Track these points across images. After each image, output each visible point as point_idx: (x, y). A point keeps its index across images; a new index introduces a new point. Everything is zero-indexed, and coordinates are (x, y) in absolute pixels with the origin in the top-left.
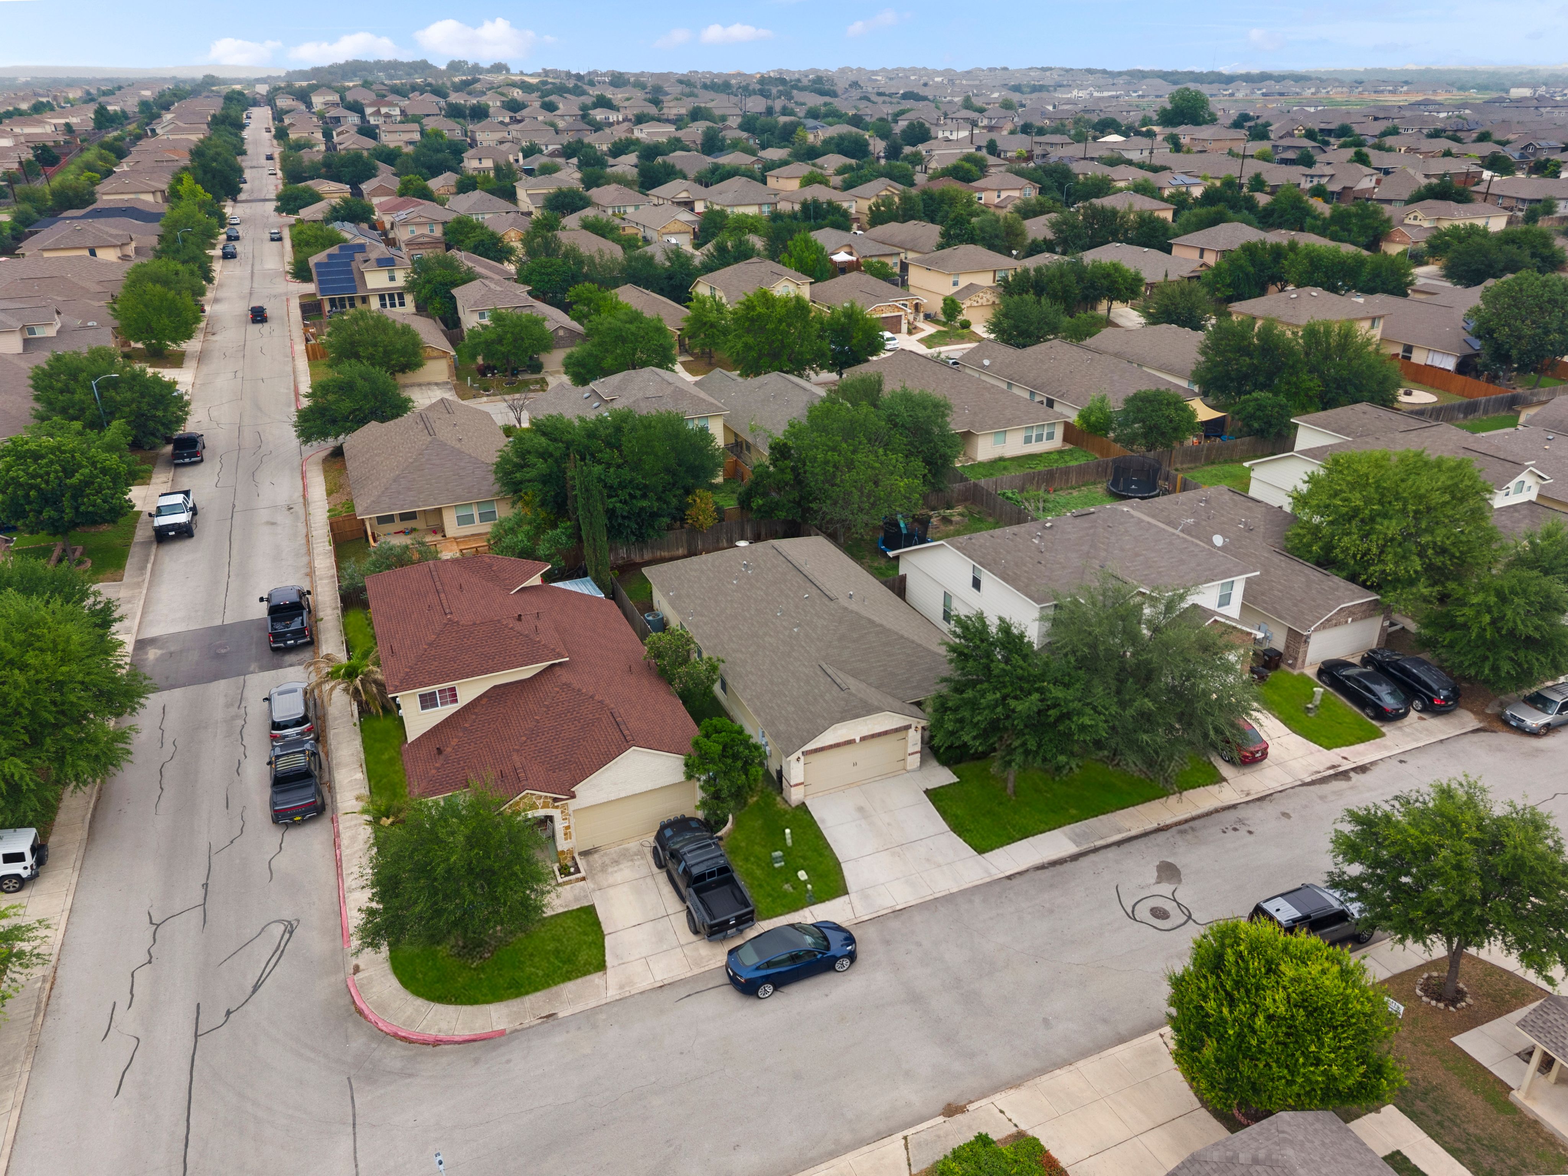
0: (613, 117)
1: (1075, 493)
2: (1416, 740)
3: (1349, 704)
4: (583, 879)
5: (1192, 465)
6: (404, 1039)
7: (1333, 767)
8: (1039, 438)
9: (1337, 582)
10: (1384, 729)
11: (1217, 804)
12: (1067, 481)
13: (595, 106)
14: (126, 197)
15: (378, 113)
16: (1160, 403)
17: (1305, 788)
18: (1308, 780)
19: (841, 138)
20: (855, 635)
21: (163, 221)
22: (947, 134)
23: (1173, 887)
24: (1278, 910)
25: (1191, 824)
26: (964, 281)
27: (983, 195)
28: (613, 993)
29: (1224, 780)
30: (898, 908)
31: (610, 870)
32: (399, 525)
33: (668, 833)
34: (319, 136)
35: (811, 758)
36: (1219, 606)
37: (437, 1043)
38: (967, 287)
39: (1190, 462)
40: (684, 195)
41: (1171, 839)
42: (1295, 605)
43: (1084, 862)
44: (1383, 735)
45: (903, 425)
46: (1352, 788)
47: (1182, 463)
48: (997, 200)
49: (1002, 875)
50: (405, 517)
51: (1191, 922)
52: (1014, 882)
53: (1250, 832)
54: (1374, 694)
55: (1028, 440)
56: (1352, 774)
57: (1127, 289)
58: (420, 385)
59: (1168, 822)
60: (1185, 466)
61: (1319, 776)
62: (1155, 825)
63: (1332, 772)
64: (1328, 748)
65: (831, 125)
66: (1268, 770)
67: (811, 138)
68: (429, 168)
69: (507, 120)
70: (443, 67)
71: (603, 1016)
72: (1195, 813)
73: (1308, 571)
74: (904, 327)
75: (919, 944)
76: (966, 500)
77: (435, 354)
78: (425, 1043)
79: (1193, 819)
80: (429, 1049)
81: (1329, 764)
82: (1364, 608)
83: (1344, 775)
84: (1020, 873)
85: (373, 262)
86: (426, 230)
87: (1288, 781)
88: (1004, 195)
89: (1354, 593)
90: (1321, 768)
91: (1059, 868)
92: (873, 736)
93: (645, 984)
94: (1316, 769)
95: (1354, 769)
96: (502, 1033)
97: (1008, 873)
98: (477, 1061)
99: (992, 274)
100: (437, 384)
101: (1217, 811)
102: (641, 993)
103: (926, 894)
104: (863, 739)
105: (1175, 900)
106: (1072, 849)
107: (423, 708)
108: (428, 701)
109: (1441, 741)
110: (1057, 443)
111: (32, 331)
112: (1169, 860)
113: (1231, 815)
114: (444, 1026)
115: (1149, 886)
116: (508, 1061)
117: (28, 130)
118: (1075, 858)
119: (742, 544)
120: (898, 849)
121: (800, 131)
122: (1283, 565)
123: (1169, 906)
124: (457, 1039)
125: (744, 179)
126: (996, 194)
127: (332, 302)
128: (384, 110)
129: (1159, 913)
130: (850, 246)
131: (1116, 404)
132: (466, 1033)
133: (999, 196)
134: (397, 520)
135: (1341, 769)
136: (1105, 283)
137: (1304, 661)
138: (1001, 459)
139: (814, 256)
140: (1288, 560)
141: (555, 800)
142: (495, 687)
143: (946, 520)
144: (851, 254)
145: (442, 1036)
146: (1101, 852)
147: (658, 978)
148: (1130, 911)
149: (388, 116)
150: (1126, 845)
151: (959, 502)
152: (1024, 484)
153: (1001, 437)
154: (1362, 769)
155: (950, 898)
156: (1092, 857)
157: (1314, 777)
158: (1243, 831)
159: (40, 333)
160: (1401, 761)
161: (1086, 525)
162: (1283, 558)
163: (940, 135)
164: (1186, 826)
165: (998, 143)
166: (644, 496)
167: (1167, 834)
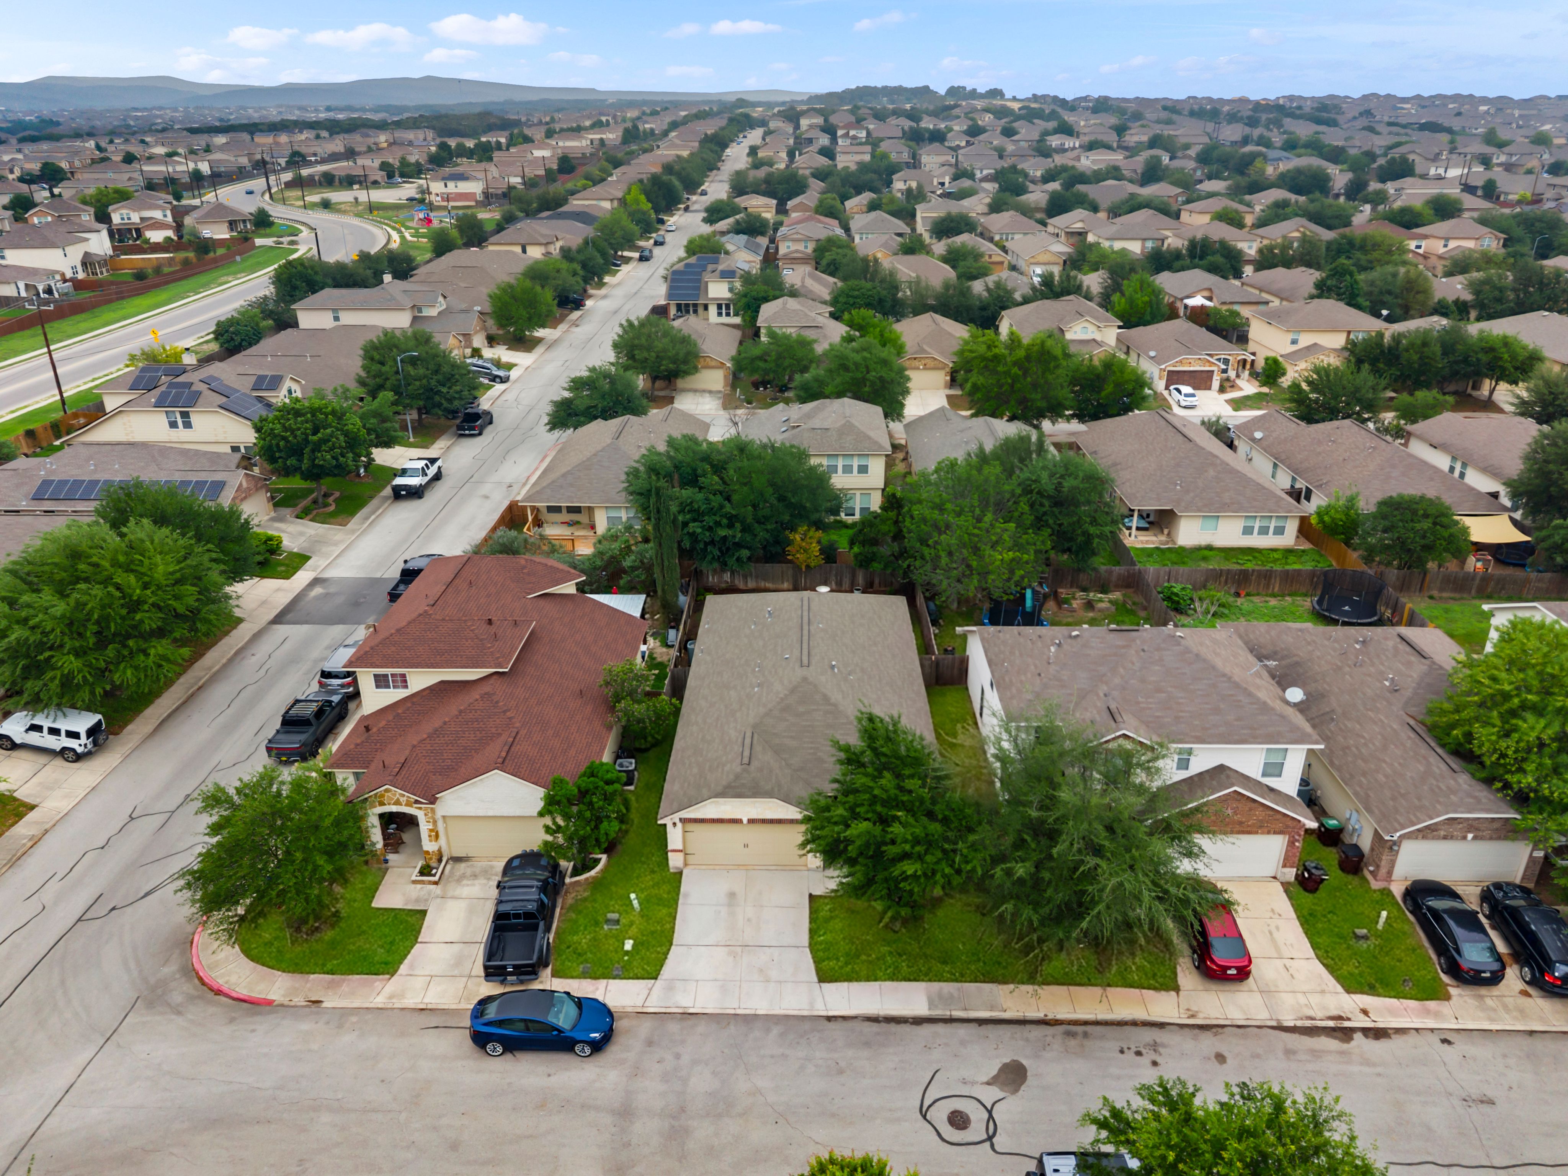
0: (1069, 143)
1: (1273, 602)
2: (1492, 1020)
3: (1426, 944)
4: (436, 883)
5: (1457, 595)
6: (201, 979)
7: (1340, 1018)
8: (1264, 531)
9: (1464, 781)
10: (1453, 991)
11: (1140, 1014)
12: (1267, 586)
13: (1056, 131)
14: (586, 203)
15: (847, 135)
16: (1414, 512)
17: (1277, 1032)
18: (1291, 1024)
19: (1298, 171)
20: (801, 709)
21: (596, 225)
22: (1441, 171)
23: (1001, 1095)
24: (1056, 1171)
25: (1088, 1028)
26: (1306, 340)
27: (1423, 243)
28: (379, 1001)
29: (1177, 989)
30: (691, 1011)
31: (465, 882)
32: (565, 517)
33: (516, 863)
34: (784, 155)
35: (690, 827)
36: (1264, 775)
37: (219, 992)
38: (1308, 348)
39: (1455, 590)
40: (1079, 225)
41: (1049, 1039)
42: (1394, 799)
43: (926, 1030)
44: (1447, 997)
45: (1039, 493)
46: (1342, 1053)
47: (1441, 590)
48: (1442, 250)
49: (824, 1013)
50: (572, 510)
51: (988, 1144)
52: (832, 1025)
53: (1155, 1063)
54: (1455, 942)
55: (1248, 531)
56: (1358, 1036)
57: (1516, 368)
58: (695, 391)
59: (1060, 1016)
60: (1445, 595)
61: (1308, 1023)
62: (1040, 1015)
63: (1331, 1024)
64: (1348, 992)
65: (1299, 156)
66: (1245, 994)
67: (1270, 170)
68: (855, 188)
69: (963, 144)
70: (942, 91)
71: (354, 1019)
72: (1101, 1017)
73: (1433, 759)
74: (1216, 384)
75: (678, 1056)
76: (1128, 586)
77: (713, 363)
78: (211, 989)
79: (1097, 1023)
80: (210, 995)
81: (1335, 1013)
82: (1496, 825)
83: (1345, 1034)
84: (844, 1018)
85: (717, 273)
86: (800, 247)
87: (1262, 1015)
88: (1452, 244)
89: (1479, 801)
90: (1320, 1014)
91: (893, 1027)
92: (764, 821)
93: (411, 1001)
94: (1311, 1013)
95: (1366, 1031)
96: (269, 1003)
97: (831, 1014)
98: (232, 1020)
99: (1345, 335)
100: (710, 392)
101: (1134, 1023)
102: (403, 1009)
103: (731, 1006)
104: (751, 821)
105: (990, 1112)
106: (921, 1009)
107: (377, 687)
108: (381, 682)
109: (1531, 1033)
110: (1289, 538)
111: (420, 311)
112: (1024, 1062)
113: (1149, 1035)
114: (233, 979)
115: (973, 1083)
116: (253, 1031)
117: (569, 144)
118: (918, 1021)
119: (824, 589)
120: (739, 949)
121: (1258, 163)
122: (1409, 744)
123: (977, 1116)
124: (234, 995)
125: (1151, 211)
126: (1442, 242)
127: (679, 307)
128: (852, 133)
129: (958, 1120)
130: (1210, 290)
131: (1367, 505)
132: (243, 991)
133: (1445, 246)
134: (564, 511)
135: (1347, 1024)
136: (1484, 358)
137: (1390, 873)
138: (1209, 548)
139: (1146, 299)
140: (1417, 740)
141: (416, 802)
142: (442, 682)
143: (1089, 605)
144: (1210, 299)
145: (225, 988)
146: (955, 1025)
147: (426, 1000)
148: (926, 1103)
149: (854, 138)
150: (990, 1027)
151: (1118, 587)
152: (1206, 581)
153: (1212, 522)
154: (1378, 1034)
155: (750, 1020)
156: (940, 1028)
157: (1299, 1023)
158: (1145, 1060)
159: (427, 312)
160: (1445, 1041)
161: (1120, 643)
162: (1412, 735)
163: (1432, 172)
164: (1080, 1029)
165: (1498, 184)
166: (731, 526)
167: (1049, 1030)
